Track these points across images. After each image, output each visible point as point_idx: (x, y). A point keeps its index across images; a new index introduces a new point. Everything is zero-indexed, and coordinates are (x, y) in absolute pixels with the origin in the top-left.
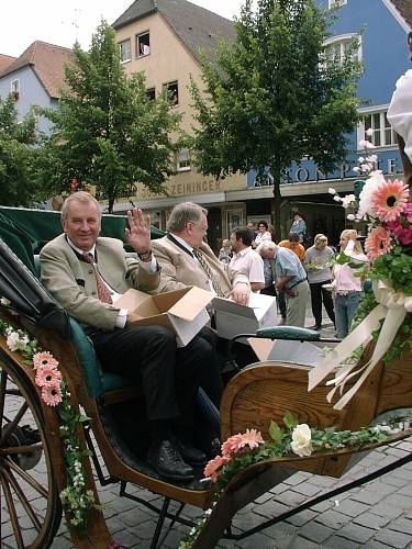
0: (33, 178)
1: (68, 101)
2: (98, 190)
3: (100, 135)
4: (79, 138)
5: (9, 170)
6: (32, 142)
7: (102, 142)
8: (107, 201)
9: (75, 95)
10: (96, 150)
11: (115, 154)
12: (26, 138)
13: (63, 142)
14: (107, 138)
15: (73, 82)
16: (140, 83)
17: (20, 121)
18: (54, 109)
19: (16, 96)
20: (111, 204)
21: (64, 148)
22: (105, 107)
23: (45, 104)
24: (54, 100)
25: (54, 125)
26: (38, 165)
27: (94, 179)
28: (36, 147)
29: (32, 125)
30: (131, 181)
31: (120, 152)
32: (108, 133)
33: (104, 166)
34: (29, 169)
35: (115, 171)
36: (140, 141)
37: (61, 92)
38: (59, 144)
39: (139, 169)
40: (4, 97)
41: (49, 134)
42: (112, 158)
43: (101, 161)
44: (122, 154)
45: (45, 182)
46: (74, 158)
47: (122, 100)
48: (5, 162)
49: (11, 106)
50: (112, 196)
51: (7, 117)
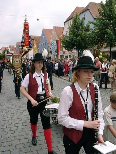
0: (89, 41)
1: (98, 19)
2: (107, 44)
3: (108, 28)
4: (101, 29)
5: (82, 39)
6: (88, 31)
7: (108, 30)
8: (109, 48)
9: (101, 17)
10: (106, 33)
13: (97, 31)
14: (110, 29)
15: (100, 13)
17: (85, 25)
18: (95, 21)
19: (84, 18)
20: (111, 49)
21: (97, 32)
22: (109, 20)
24: (95, 19)
25: (94, 26)
26: (90, 37)
27: (106, 41)
28: (90, 32)
29: (89, 26)
31: (113, 33)
32: (110, 27)
33: (109, 37)
34: (87, 39)
35: (112, 39)
37: (97, 16)
38: (96, 31)
40: (81, 19)
41: (93, 29)
42: (111, 35)
43: (108, 36)
44: (114, 34)
45: (92, 42)
46: (100, 35)
47: (115, 17)
48: (81, 37)
49: (83, 21)
50: (111, 46)
51: (82, 24)
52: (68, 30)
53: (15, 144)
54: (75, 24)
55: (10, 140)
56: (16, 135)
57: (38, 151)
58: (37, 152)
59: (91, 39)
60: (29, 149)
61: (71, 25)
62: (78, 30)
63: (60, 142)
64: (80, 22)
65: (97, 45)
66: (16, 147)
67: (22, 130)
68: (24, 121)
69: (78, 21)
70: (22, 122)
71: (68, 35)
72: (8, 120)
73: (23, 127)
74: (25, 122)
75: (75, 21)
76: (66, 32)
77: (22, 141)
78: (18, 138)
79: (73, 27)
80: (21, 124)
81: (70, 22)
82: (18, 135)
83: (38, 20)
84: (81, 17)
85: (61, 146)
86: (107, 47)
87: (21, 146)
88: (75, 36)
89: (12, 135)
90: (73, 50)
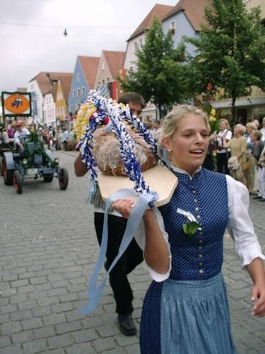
0: (183, 84)
1: (206, 33)
2: (225, 91)
3: (227, 54)
4: (213, 57)
5: (169, 80)
6: (183, 61)
7: (228, 59)
8: (231, 100)
9: (211, 28)
10: (224, 64)
11: (237, 66)
12: (179, 58)
13: (202, 60)
14: (232, 56)
15: (210, 19)
16: (257, 15)
17: (175, 47)
18: (197, 38)
19: (173, 32)
20: (234, 101)
21: (203, 63)
22: (231, 35)
23: (191, 35)
24: (197, 32)
25: (196, 48)
26: (186, 75)
27: (223, 84)
28: (184, 64)
29: (183, 49)
30: (249, 85)
31: (240, 65)
32: (233, 52)
33: (229, 75)
34: (181, 78)
35: (237, 79)
36: (255, 57)
37: (202, 26)
38: (200, 61)
39: (254, 77)
40: (166, 32)
41: (194, 55)
42: (235, 70)
43: (228, 71)
44: (242, 67)
45: (191, 86)
46: (210, 70)
47: (243, 29)
48: (166, 74)
49: (169, 38)
50: (234, 95)
51: (167, 45)
52: (136, 59)
53: (8, 333)
54: (152, 45)
56: (12, 308)
59: (188, 80)
60: (44, 343)
61: (142, 46)
62: (160, 57)
64: (164, 39)
65: (203, 94)
67: (28, 297)
69: (159, 36)
70: (28, 275)
71: (135, 70)
73: (30, 288)
74: (36, 276)
75: (152, 37)
76: (132, 64)
79: (146, 52)
80: (26, 282)
81: (141, 40)
82: (18, 309)
83: (66, 34)
84: (166, 28)
86: (225, 97)
87: (25, 336)
88: (152, 73)
90: (148, 105)
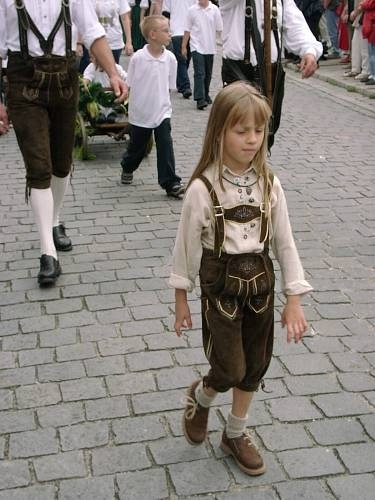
55: (9, 383)
57: (152, 446)
58: (148, 450)
63: (273, 402)
66: (37, 419)
68: (94, 289)
72: (9, 283)
77: (71, 391)
78: (50, 372)
85: (278, 425)
89: (25, 357)
